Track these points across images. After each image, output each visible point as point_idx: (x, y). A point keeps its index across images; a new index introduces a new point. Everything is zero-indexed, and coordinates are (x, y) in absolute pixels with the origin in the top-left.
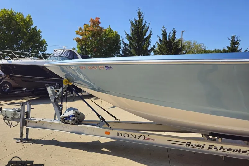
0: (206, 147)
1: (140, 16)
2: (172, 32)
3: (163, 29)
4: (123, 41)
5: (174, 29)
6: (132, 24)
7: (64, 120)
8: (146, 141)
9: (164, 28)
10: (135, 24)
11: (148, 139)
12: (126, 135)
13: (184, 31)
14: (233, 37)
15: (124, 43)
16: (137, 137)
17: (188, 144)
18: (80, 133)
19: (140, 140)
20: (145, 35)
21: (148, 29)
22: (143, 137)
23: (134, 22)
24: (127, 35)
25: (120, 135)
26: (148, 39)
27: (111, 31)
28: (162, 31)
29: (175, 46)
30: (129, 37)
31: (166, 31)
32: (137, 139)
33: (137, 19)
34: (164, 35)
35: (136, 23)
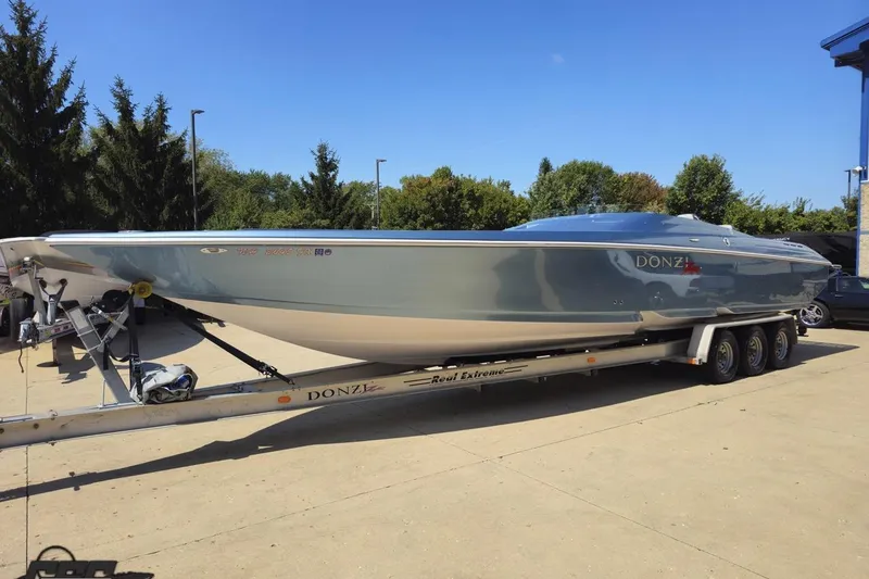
0: (459, 378)
1: (23, 23)
2: (155, 107)
3: (119, 91)
5: (161, 96)
7: (155, 396)
8: (369, 393)
9: (120, 85)
10: (4, 50)
11: (372, 389)
12: (328, 393)
13: (199, 112)
14: (323, 149)
16: (351, 391)
17: (436, 379)
18: (215, 418)
19: (357, 395)
20: (60, 105)
21: (67, 80)
22: (362, 388)
25: (314, 396)
28: (115, 96)
29: (169, 157)
31: (131, 99)
32: (351, 395)
34: (126, 111)
35: (10, 48)
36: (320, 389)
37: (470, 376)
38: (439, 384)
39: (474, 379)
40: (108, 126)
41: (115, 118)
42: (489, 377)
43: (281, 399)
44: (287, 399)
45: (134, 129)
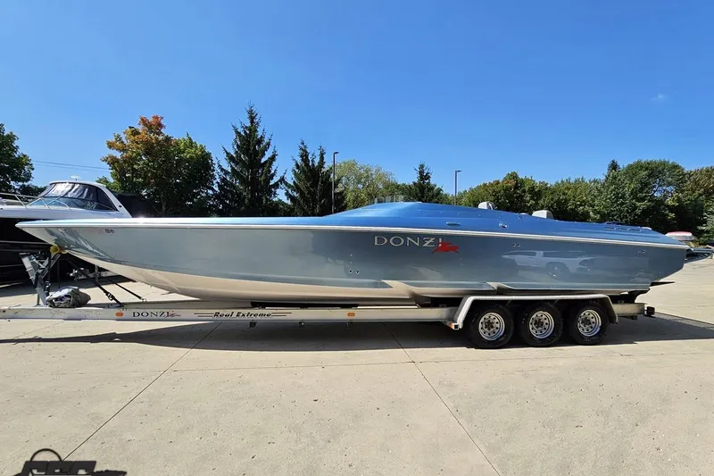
0: (235, 315)
1: (252, 119)
2: (318, 153)
3: (302, 146)
4: (219, 166)
5: (321, 147)
6: (238, 133)
7: (52, 303)
9: (303, 143)
10: (243, 133)
11: (172, 315)
13: (336, 153)
14: (422, 166)
15: (222, 170)
16: (159, 315)
17: (217, 314)
20: (263, 156)
21: (269, 144)
22: (166, 314)
23: (240, 130)
24: (227, 153)
25: (136, 314)
26: (268, 165)
27: (191, 144)
28: (300, 149)
30: (231, 158)
31: (308, 150)
33: (249, 124)
34: (304, 156)
35: (245, 132)
36: (141, 311)
37: (244, 315)
38: (219, 318)
39: (246, 318)
40: (297, 165)
41: (299, 160)
42: (258, 317)
43: (117, 314)
44: (122, 314)
45: (307, 165)
